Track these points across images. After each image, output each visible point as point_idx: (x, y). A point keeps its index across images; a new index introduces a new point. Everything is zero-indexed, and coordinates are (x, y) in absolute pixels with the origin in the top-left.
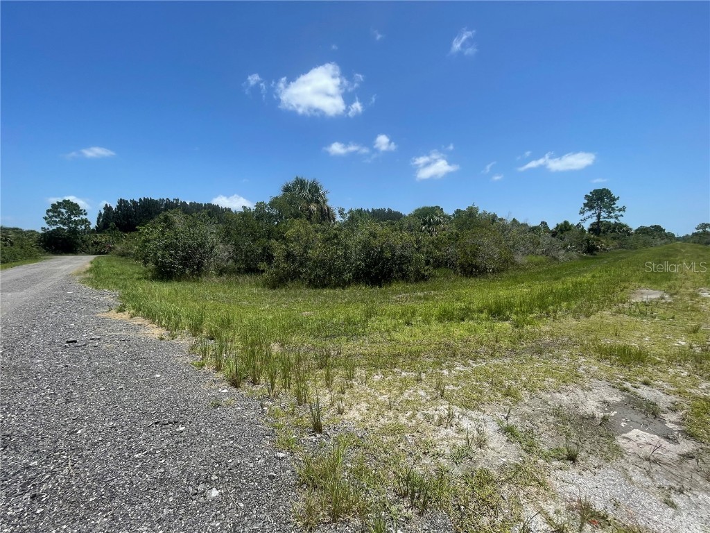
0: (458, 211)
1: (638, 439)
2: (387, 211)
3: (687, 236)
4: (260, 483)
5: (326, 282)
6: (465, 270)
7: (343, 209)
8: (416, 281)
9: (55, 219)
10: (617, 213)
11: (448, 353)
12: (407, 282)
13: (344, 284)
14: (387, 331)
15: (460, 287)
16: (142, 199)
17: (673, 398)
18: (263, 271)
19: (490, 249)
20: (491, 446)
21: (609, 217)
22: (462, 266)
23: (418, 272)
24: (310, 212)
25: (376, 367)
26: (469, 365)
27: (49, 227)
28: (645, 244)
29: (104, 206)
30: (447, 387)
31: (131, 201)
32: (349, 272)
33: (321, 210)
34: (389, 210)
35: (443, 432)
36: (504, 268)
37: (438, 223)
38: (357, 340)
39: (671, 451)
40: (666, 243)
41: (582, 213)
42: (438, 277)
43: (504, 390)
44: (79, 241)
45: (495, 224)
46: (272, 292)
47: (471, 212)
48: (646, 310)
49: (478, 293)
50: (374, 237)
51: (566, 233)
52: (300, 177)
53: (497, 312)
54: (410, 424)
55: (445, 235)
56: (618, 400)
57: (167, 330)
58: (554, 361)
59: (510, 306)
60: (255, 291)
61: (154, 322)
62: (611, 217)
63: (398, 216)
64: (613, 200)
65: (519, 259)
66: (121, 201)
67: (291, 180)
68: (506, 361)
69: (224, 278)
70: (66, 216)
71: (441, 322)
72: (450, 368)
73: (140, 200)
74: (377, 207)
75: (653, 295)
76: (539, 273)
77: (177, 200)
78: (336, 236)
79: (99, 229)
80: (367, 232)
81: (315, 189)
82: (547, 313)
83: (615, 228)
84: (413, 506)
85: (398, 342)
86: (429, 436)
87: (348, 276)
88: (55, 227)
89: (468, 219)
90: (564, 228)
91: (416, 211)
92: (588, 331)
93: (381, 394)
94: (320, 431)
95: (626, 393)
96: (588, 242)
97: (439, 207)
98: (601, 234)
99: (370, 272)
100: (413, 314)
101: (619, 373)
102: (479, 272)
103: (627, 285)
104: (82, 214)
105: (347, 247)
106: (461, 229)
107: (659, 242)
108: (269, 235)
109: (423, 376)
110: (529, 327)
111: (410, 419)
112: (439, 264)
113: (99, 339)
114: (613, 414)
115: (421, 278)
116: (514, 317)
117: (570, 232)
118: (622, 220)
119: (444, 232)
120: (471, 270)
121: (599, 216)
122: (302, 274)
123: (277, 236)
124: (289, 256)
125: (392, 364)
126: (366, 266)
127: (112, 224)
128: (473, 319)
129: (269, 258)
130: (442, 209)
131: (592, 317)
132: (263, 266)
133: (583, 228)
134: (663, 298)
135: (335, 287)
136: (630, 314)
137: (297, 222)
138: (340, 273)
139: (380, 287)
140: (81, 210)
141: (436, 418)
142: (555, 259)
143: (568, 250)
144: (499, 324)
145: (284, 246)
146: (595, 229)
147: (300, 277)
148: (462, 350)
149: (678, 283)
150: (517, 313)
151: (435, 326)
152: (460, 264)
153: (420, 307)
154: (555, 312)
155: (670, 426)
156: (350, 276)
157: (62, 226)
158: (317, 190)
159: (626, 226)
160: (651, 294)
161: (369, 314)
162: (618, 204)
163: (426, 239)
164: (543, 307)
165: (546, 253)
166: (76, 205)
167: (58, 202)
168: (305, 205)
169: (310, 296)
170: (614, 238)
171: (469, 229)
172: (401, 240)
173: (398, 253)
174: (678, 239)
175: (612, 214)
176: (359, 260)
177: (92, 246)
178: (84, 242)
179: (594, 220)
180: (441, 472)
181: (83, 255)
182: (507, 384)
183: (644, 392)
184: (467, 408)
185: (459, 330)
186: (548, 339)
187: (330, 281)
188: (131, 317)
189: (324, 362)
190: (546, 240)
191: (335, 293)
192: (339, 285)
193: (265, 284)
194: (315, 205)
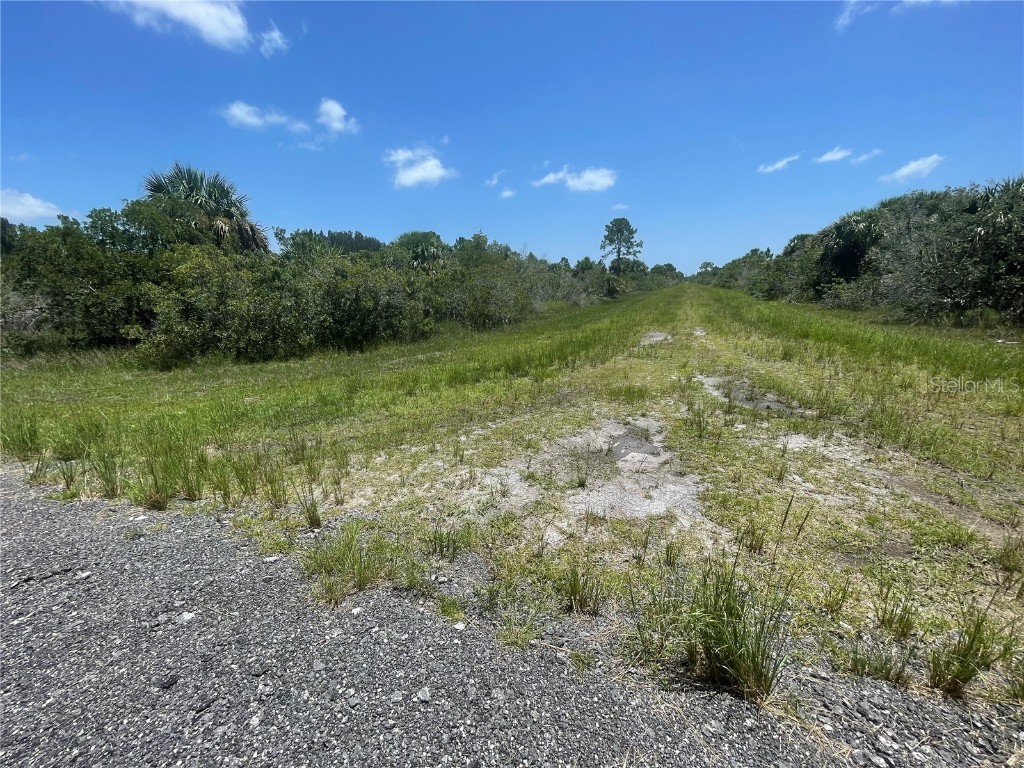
0: (461, 240)
1: (633, 458)
2: (354, 236)
3: (694, 275)
4: (253, 589)
5: (270, 351)
6: (476, 323)
7: (283, 231)
8: (413, 340)
10: (635, 248)
11: (465, 418)
12: (401, 342)
13: (302, 353)
14: (384, 405)
15: (471, 345)
17: (661, 423)
18: (136, 341)
19: (505, 292)
20: (514, 493)
21: (629, 253)
22: (472, 316)
23: (414, 327)
24: (217, 233)
25: (376, 448)
26: (488, 427)
28: (660, 285)
30: (466, 452)
32: (308, 333)
33: (241, 230)
34: (358, 235)
35: (466, 493)
36: (522, 317)
37: (435, 257)
38: (343, 423)
39: (655, 461)
40: (677, 284)
41: (603, 247)
42: (443, 334)
43: (524, 444)
45: (508, 260)
46: (165, 376)
47: (479, 242)
48: (650, 353)
49: (494, 348)
50: (343, 276)
51: (586, 272)
52: (184, 166)
53: (515, 368)
54: (429, 495)
55: (446, 274)
56: (621, 433)
58: (572, 409)
59: (529, 360)
60: (128, 377)
62: (630, 253)
63: (372, 245)
64: (632, 232)
65: (539, 305)
67: (166, 171)
68: (526, 417)
71: (452, 387)
72: (467, 434)
74: (336, 229)
75: (658, 336)
76: (560, 321)
78: (276, 275)
80: (332, 270)
81: (220, 191)
82: (566, 364)
83: (633, 266)
84: (443, 557)
85: (400, 417)
86: (451, 500)
87: (305, 339)
89: (474, 252)
90: (586, 266)
91: (402, 237)
92: (603, 376)
93: (389, 475)
94: (318, 525)
95: (628, 427)
96: (609, 283)
97: (434, 234)
98: (621, 274)
99: (343, 331)
100: (416, 381)
101: (624, 410)
102: (494, 324)
103: (639, 328)
105: (297, 294)
106: (466, 265)
107: (671, 282)
108: (135, 274)
109: (438, 447)
110: (549, 380)
111: (428, 490)
112: (442, 315)
114: (616, 445)
115: (419, 336)
116: (533, 371)
117: (591, 271)
118: (640, 258)
119: (445, 271)
120: (483, 321)
121: (619, 252)
122: (220, 340)
123: (154, 275)
124: (188, 311)
125: (397, 441)
126: (335, 321)
128: (490, 379)
129: (146, 318)
130: (439, 236)
131: (607, 364)
132: (134, 331)
133: (604, 267)
134: (666, 339)
135: (285, 358)
136: (639, 357)
137: (195, 250)
138: (292, 335)
139: (362, 351)
141: (457, 483)
142: (576, 304)
143: (589, 293)
144: (518, 381)
145: (174, 294)
146: (617, 267)
147: (217, 347)
148: (480, 413)
149: (679, 324)
150: (536, 367)
151: (447, 393)
152: (469, 314)
153: (424, 372)
154: (574, 362)
155: (656, 444)
156: (311, 339)
158: (225, 193)
159: (642, 264)
160: (657, 336)
161: (352, 390)
162: (636, 238)
163: (421, 280)
164: (563, 358)
165: (566, 297)
168: (205, 219)
169: (246, 374)
170: (633, 279)
171: (477, 267)
172: (384, 282)
173: (384, 300)
174: (687, 279)
175: (631, 250)
176: (321, 313)
179: (614, 256)
180: (468, 525)
182: (527, 437)
183: (642, 423)
184: (487, 466)
185: (473, 393)
186: (566, 390)
187: (276, 349)
189: (298, 455)
190: (566, 279)
191: (288, 368)
192: (294, 355)
193: (145, 364)
194: (226, 220)
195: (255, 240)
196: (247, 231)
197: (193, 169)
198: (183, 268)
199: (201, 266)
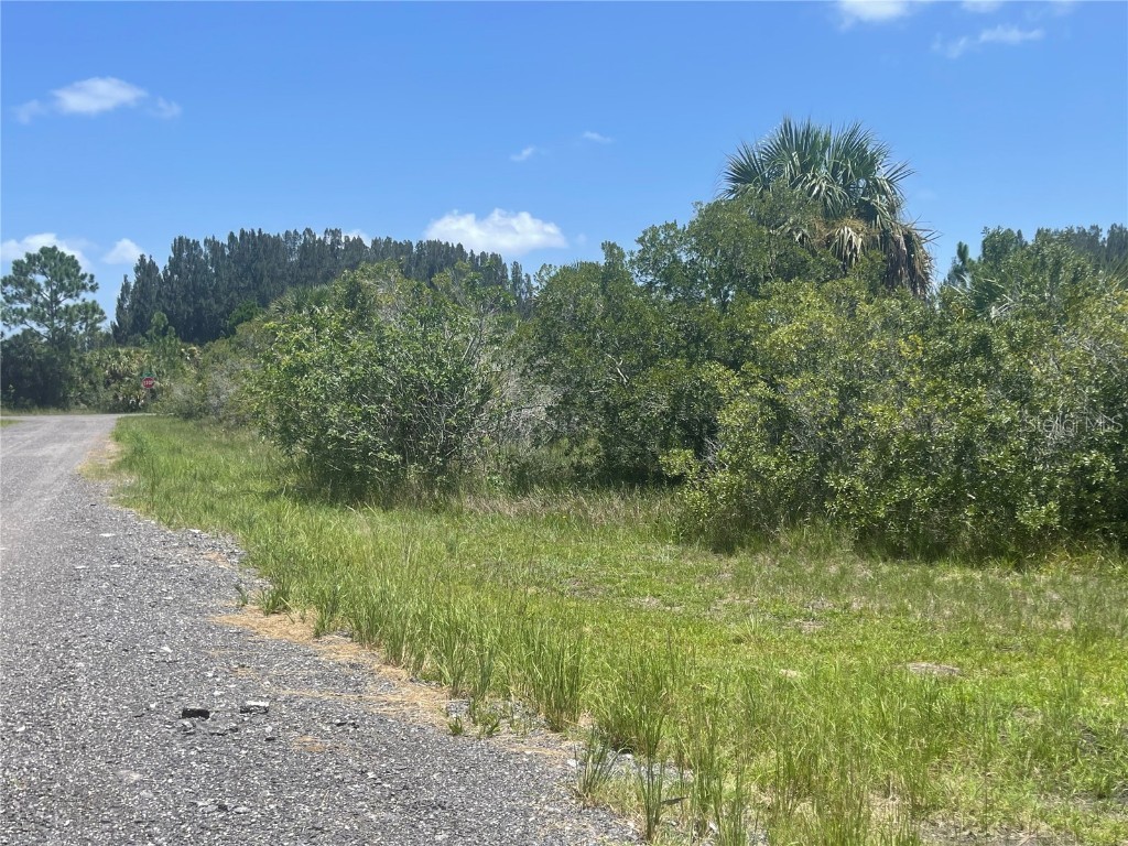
9: (18, 305)
16: (237, 235)
18: (678, 480)
24: (841, 254)
27: (6, 330)
29: (136, 261)
31: (206, 241)
32: (1043, 501)
33: (886, 243)
44: (76, 371)
52: (798, 125)
57: (455, 694)
61: (394, 658)
66: (181, 245)
69: (534, 500)
70: (46, 294)
73: (232, 237)
77: (336, 233)
79: (120, 335)
81: (856, 162)
88: (18, 330)
104: (84, 287)
108: (696, 344)
113: (266, 710)
124: (780, 424)
127: (158, 317)
132: (678, 459)
140: (83, 277)
145: (761, 388)
156: (1048, 514)
157: (34, 325)
158: (866, 164)
166: (73, 262)
167: (29, 256)
168: (820, 226)
177: (107, 384)
178: (86, 372)
181: (83, 412)
187: (951, 531)
188: (317, 635)
192: (998, 552)
193: (688, 533)
194: (860, 224)
195: (910, 262)
196: (897, 243)
197: (815, 125)
198: (783, 333)
199: (815, 328)
